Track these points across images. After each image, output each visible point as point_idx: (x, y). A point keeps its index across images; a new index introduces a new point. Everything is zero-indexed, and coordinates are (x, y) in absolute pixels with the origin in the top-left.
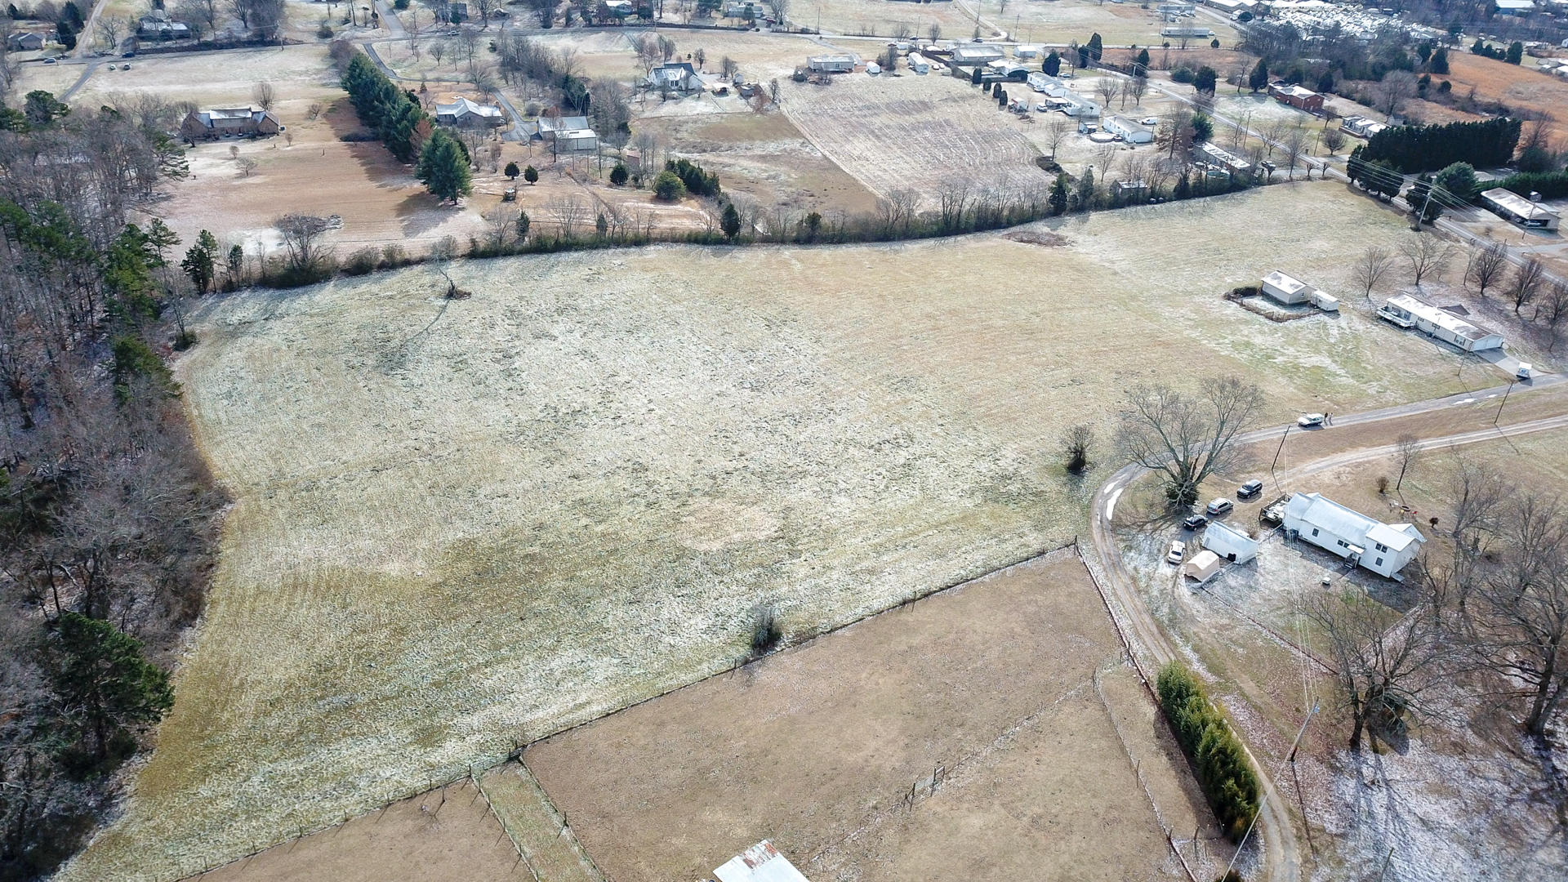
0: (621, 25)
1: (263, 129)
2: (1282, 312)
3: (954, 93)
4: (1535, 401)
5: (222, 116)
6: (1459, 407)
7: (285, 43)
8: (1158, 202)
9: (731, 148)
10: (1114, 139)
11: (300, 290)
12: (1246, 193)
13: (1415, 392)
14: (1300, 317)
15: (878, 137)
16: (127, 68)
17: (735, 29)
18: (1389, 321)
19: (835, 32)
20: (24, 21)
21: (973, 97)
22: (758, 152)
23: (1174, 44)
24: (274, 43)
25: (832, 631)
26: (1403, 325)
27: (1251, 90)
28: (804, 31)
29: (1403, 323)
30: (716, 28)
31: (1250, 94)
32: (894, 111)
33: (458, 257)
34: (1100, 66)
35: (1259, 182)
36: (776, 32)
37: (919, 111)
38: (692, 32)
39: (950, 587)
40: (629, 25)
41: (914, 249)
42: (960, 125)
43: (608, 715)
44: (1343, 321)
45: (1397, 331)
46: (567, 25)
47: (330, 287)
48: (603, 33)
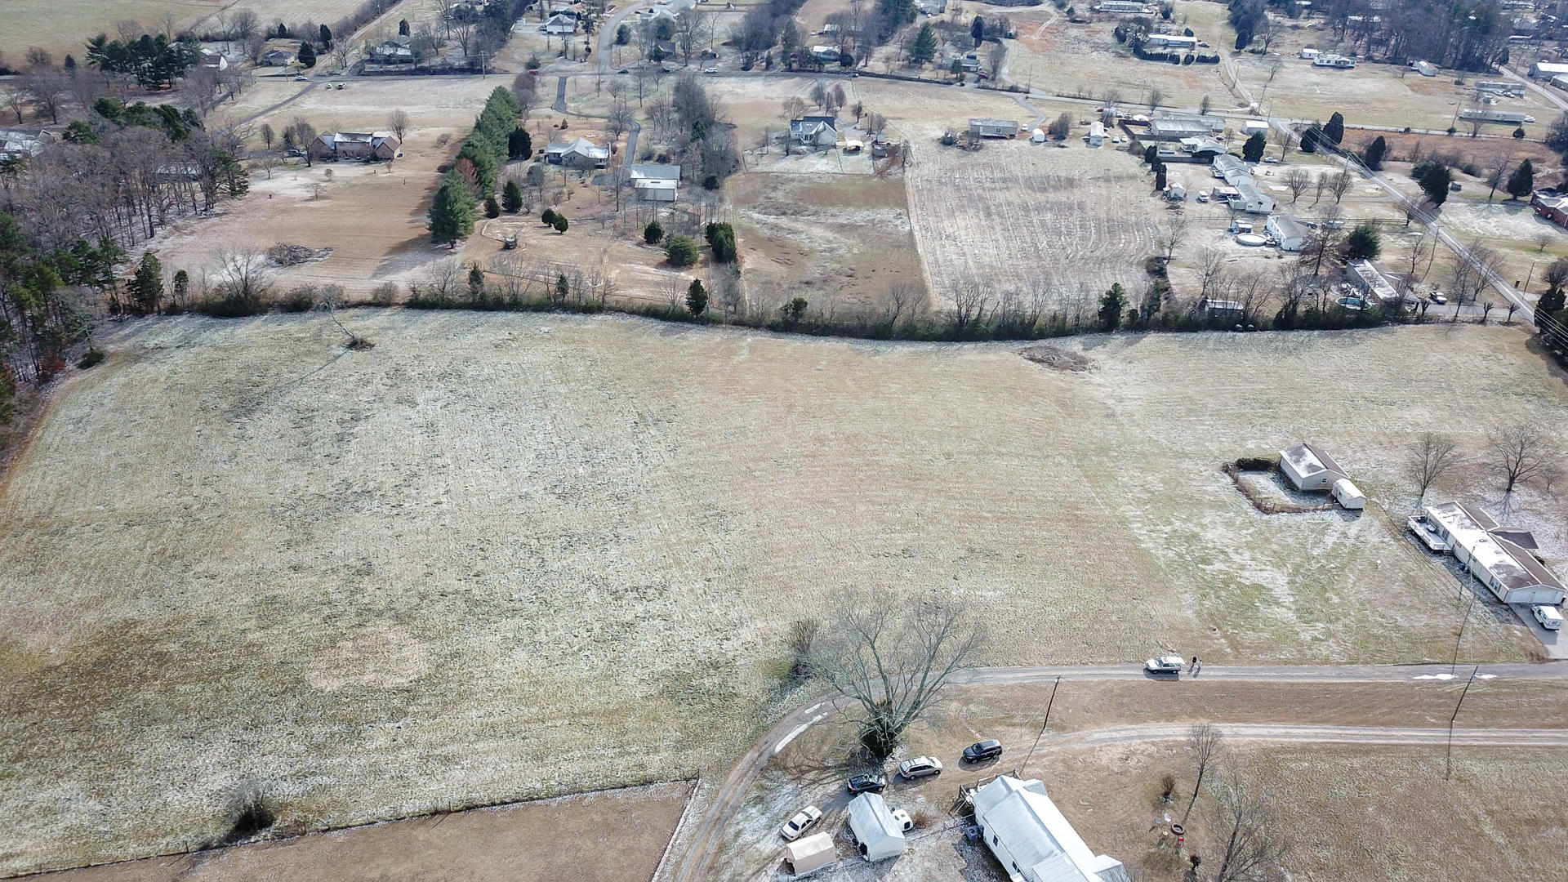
0: (820, 72)
1: (379, 154)
2: (1286, 499)
3: (1116, 170)
4: (1550, 698)
5: (345, 139)
6: (1420, 684)
7: (489, 72)
8: (1245, 329)
9: (816, 213)
10: (1265, 244)
11: (230, 321)
12: (1374, 332)
13: (1370, 647)
14: (1298, 511)
15: (989, 215)
16: (340, 88)
17: (938, 82)
18: (1419, 538)
19: (1048, 91)
20: (290, 40)
21: (1133, 177)
22: (841, 220)
23: (1463, 130)
24: (480, 72)
25: (328, 830)
26: (1432, 546)
27: (1510, 196)
28: (1013, 89)
29: (1434, 543)
30: (919, 80)
31: (1505, 202)
32: (1031, 187)
33: (397, 304)
34: (1337, 151)
35: (1403, 321)
36: (983, 88)
37: (1056, 189)
38: (890, 83)
39: (506, 803)
40: (828, 72)
41: (902, 351)
42: (1093, 210)
43: (16, 877)
44: (1354, 528)
45: (1422, 554)
46: (767, 68)
47: (259, 321)
48: (797, 79)
